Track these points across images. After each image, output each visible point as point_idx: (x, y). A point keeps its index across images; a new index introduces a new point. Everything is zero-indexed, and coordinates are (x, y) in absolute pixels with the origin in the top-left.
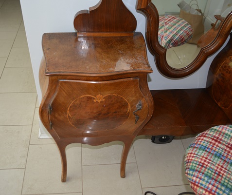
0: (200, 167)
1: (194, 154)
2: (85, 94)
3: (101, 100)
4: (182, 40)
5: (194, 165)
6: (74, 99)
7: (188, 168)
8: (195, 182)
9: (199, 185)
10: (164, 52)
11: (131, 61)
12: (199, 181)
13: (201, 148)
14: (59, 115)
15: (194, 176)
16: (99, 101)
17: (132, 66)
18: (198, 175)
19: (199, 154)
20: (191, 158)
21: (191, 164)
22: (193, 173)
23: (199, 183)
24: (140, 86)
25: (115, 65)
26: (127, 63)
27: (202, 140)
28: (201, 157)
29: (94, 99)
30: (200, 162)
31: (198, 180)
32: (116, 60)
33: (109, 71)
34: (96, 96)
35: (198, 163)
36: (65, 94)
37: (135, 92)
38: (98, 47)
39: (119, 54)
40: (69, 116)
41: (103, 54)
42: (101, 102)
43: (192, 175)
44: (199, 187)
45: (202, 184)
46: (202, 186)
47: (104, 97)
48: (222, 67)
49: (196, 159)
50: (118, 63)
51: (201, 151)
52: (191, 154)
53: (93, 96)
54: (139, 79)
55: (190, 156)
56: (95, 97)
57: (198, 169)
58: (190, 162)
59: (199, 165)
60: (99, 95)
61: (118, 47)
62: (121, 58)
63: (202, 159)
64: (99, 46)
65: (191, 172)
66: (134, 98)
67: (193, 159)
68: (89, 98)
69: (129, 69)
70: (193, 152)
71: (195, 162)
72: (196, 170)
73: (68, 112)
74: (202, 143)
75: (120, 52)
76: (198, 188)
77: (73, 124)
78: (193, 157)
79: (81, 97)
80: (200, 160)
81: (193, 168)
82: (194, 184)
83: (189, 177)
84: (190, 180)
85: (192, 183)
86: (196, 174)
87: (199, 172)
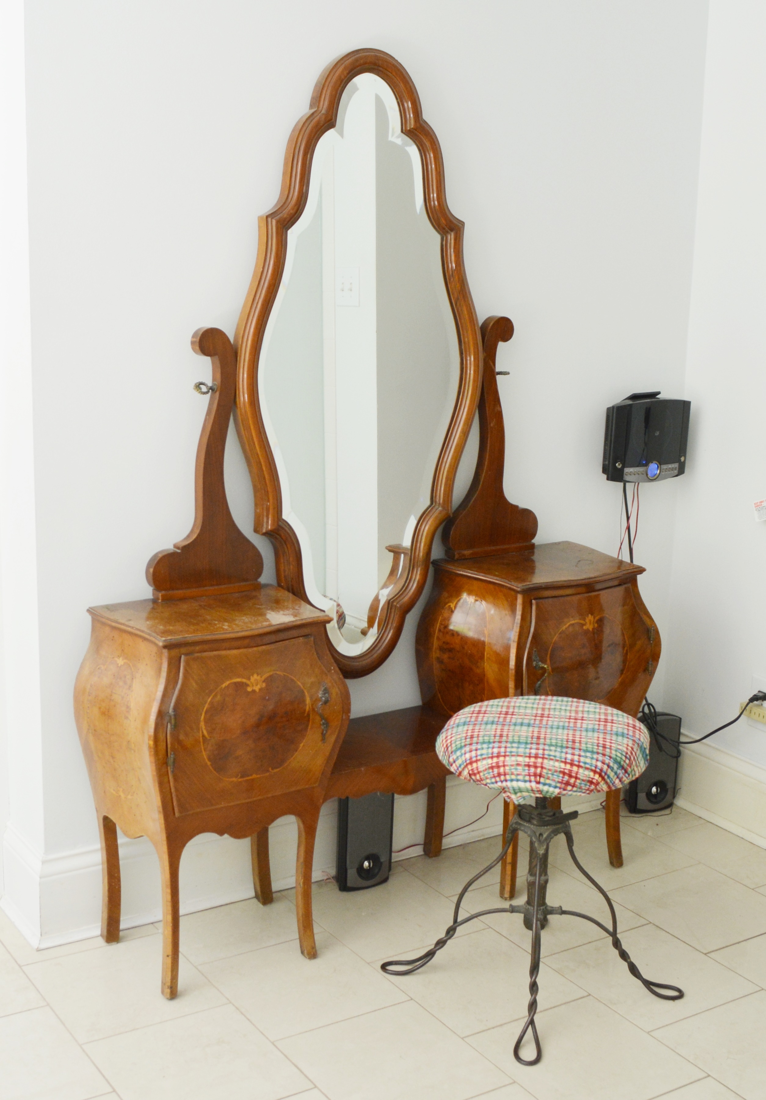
1: (451, 735)
2: (231, 678)
3: (259, 687)
5: (457, 743)
6: (211, 692)
8: (471, 758)
9: (479, 758)
11: (288, 612)
12: (476, 753)
13: (457, 726)
14: (186, 735)
15: (465, 754)
16: (257, 688)
17: (295, 617)
19: (459, 731)
20: (448, 742)
22: (462, 752)
23: (476, 756)
24: (317, 654)
29: (248, 685)
30: (467, 736)
31: (473, 754)
32: (263, 615)
34: (249, 679)
36: (194, 684)
37: (311, 665)
39: (260, 608)
40: (203, 736)
41: (231, 612)
42: (260, 690)
44: (479, 760)
45: (482, 755)
46: (484, 756)
47: (263, 678)
48: (440, 630)
50: (269, 617)
51: (460, 728)
53: (244, 680)
54: (312, 639)
56: (248, 682)
60: (255, 676)
61: (249, 602)
62: (268, 611)
63: (467, 733)
64: (214, 606)
65: (458, 753)
66: (313, 679)
67: (453, 739)
68: (240, 687)
73: (202, 724)
75: (258, 606)
77: (209, 759)
78: (450, 738)
79: (224, 686)
81: (459, 746)
82: (471, 763)
83: (459, 762)
84: (462, 766)
85: (467, 765)
86: (467, 749)
87: (471, 744)
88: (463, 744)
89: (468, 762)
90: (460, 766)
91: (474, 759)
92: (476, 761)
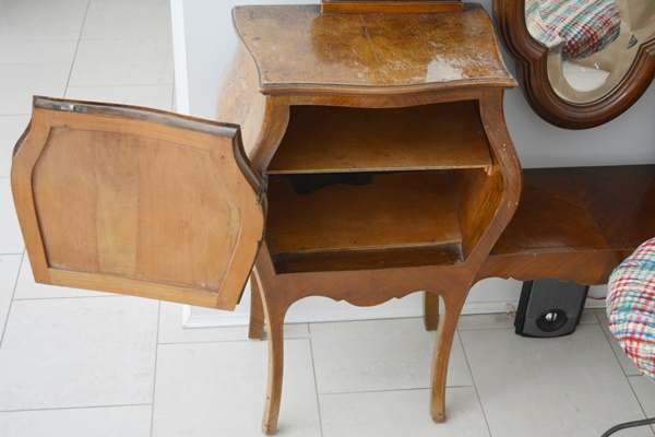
0: (643, 300)
1: (629, 279)
4: (592, 39)
5: (629, 298)
7: (616, 309)
8: (633, 333)
9: (644, 337)
10: (540, 54)
11: (463, 62)
12: (643, 329)
13: (644, 265)
15: (630, 321)
17: (466, 72)
18: (639, 318)
19: (640, 277)
20: (620, 288)
21: (622, 299)
22: (628, 316)
23: (641, 334)
25: (426, 71)
26: (454, 66)
27: (649, 250)
28: (646, 283)
30: (644, 292)
31: (640, 326)
32: (426, 61)
33: (412, 83)
35: (638, 295)
38: (377, 35)
39: (432, 48)
41: (391, 48)
43: (624, 321)
44: (643, 341)
45: (649, 335)
46: (650, 339)
49: (634, 288)
50: (431, 67)
51: (645, 272)
52: (621, 279)
55: (619, 286)
57: (639, 306)
58: (620, 296)
59: (641, 297)
61: (428, 34)
62: (438, 56)
63: (647, 286)
64: (380, 32)
65: (622, 316)
67: (627, 288)
69: (460, 78)
70: (626, 276)
71: (632, 293)
72: (635, 309)
74: (646, 257)
75: (433, 44)
76: (641, 345)
78: (625, 285)
80: (642, 289)
81: (627, 305)
82: (632, 339)
83: (619, 327)
84: (621, 336)
85: (626, 338)
86: (635, 315)
87: (642, 310)
88: (633, 305)
89: (629, 335)
90: (619, 333)
91: (637, 336)
92: (639, 340)
